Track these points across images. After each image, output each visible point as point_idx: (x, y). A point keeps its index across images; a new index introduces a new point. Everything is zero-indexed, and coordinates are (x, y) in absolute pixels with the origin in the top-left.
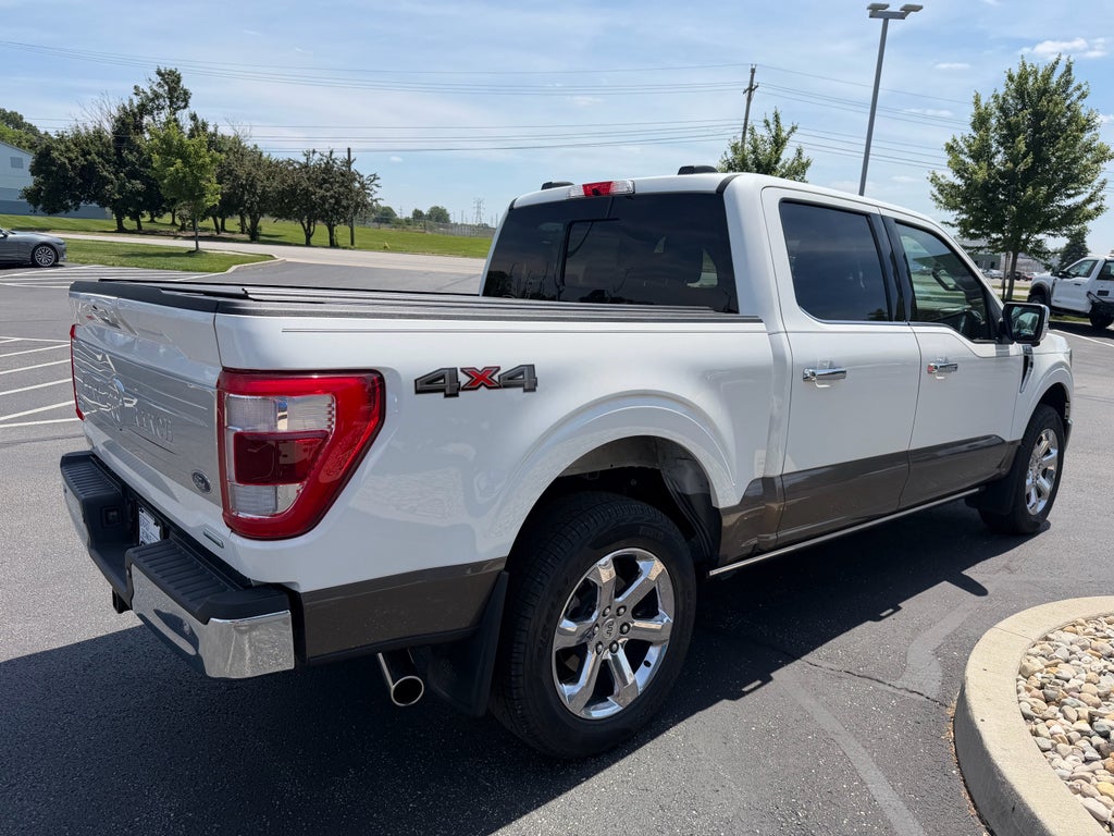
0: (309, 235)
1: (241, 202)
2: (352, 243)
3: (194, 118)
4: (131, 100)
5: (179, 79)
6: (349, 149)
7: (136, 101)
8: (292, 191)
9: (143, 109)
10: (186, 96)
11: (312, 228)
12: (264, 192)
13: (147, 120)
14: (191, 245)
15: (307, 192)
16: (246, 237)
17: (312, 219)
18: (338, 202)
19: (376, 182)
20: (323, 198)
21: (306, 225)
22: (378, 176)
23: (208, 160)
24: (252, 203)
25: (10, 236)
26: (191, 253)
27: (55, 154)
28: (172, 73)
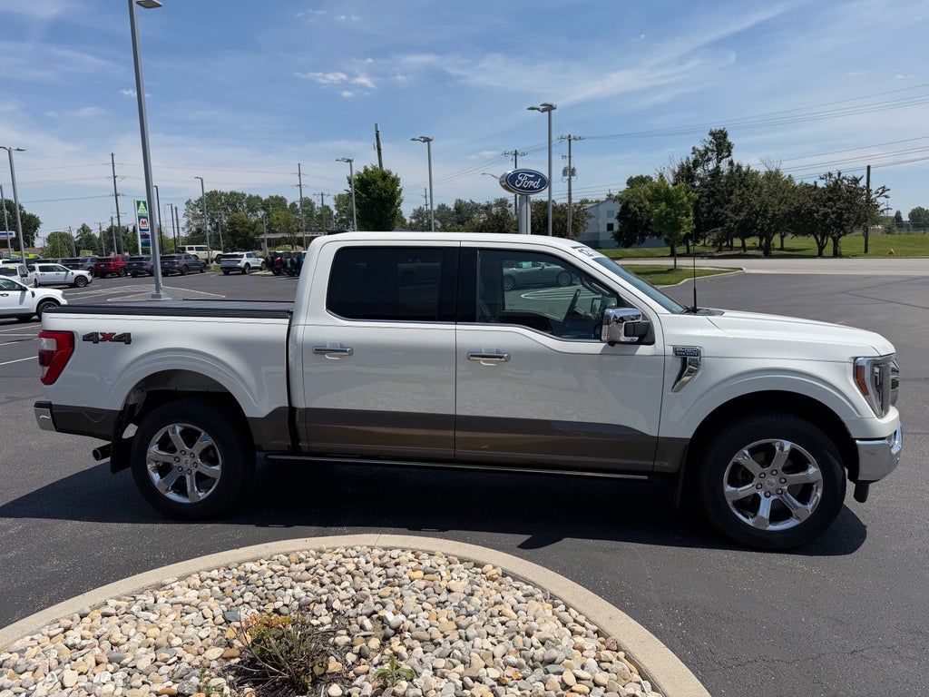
0: (821, 247)
1: (755, 226)
2: (866, 251)
3: (731, 163)
4: (688, 158)
5: (725, 135)
6: (869, 167)
7: (692, 158)
8: (797, 212)
9: (696, 164)
10: (729, 147)
11: (825, 242)
12: (774, 215)
13: (699, 171)
14: (670, 262)
15: (810, 212)
16: (761, 253)
17: (825, 234)
18: (840, 216)
19: (886, 193)
20: (826, 215)
21: (819, 239)
22: (887, 187)
23: (685, 199)
24: (763, 225)
25: (546, 267)
26: (670, 270)
27: (631, 206)
28: (721, 131)
